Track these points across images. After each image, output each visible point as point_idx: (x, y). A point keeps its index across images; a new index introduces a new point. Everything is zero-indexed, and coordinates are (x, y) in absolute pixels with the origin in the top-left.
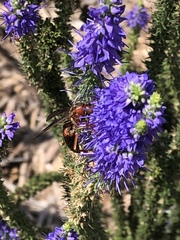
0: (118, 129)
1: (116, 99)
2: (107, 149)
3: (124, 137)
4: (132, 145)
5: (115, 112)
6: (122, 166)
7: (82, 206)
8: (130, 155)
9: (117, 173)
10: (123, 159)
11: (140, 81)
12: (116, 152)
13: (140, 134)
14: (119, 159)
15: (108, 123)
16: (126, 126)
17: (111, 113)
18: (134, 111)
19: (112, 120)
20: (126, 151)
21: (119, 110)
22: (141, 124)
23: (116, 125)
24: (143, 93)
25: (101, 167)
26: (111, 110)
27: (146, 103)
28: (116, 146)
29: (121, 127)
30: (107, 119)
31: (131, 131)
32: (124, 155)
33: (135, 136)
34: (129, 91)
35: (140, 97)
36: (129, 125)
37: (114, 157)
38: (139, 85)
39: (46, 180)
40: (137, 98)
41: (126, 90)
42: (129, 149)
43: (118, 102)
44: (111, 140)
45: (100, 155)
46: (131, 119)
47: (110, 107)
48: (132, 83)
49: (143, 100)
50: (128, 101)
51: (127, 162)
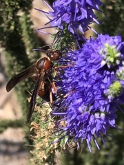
0: (91, 90)
1: (90, 61)
2: (80, 109)
3: (98, 98)
4: (105, 106)
5: (89, 74)
6: (94, 125)
7: (46, 158)
8: (103, 115)
9: (89, 133)
10: (95, 119)
11: (115, 43)
12: (89, 112)
13: (115, 95)
14: (92, 119)
15: (81, 84)
16: (100, 87)
17: (84, 74)
18: (108, 73)
19: (85, 81)
20: (98, 111)
21: (93, 71)
22: (117, 85)
23: (89, 86)
24: (118, 55)
25: (73, 126)
26: (85, 71)
27: (121, 65)
28: (88, 107)
29: (95, 88)
30: (80, 80)
31: (105, 92)
32: (97, 115)
33: (109, 97)
34: (105, 53)
35: (115, 59)
36: (103, 87)
37: (87, 117)
38: (114, 47)
39: (2, 126)
40: (112, 60)
41: (101, 52)
42: (102, 110)
43: (93, 64)
44: (84, 101)
45: (72, 115)
46: (105, 81)
47: (83, 69)
48: (107, 45)
49: (118, 62)
50: (103, 63)
51: (99, 122)
